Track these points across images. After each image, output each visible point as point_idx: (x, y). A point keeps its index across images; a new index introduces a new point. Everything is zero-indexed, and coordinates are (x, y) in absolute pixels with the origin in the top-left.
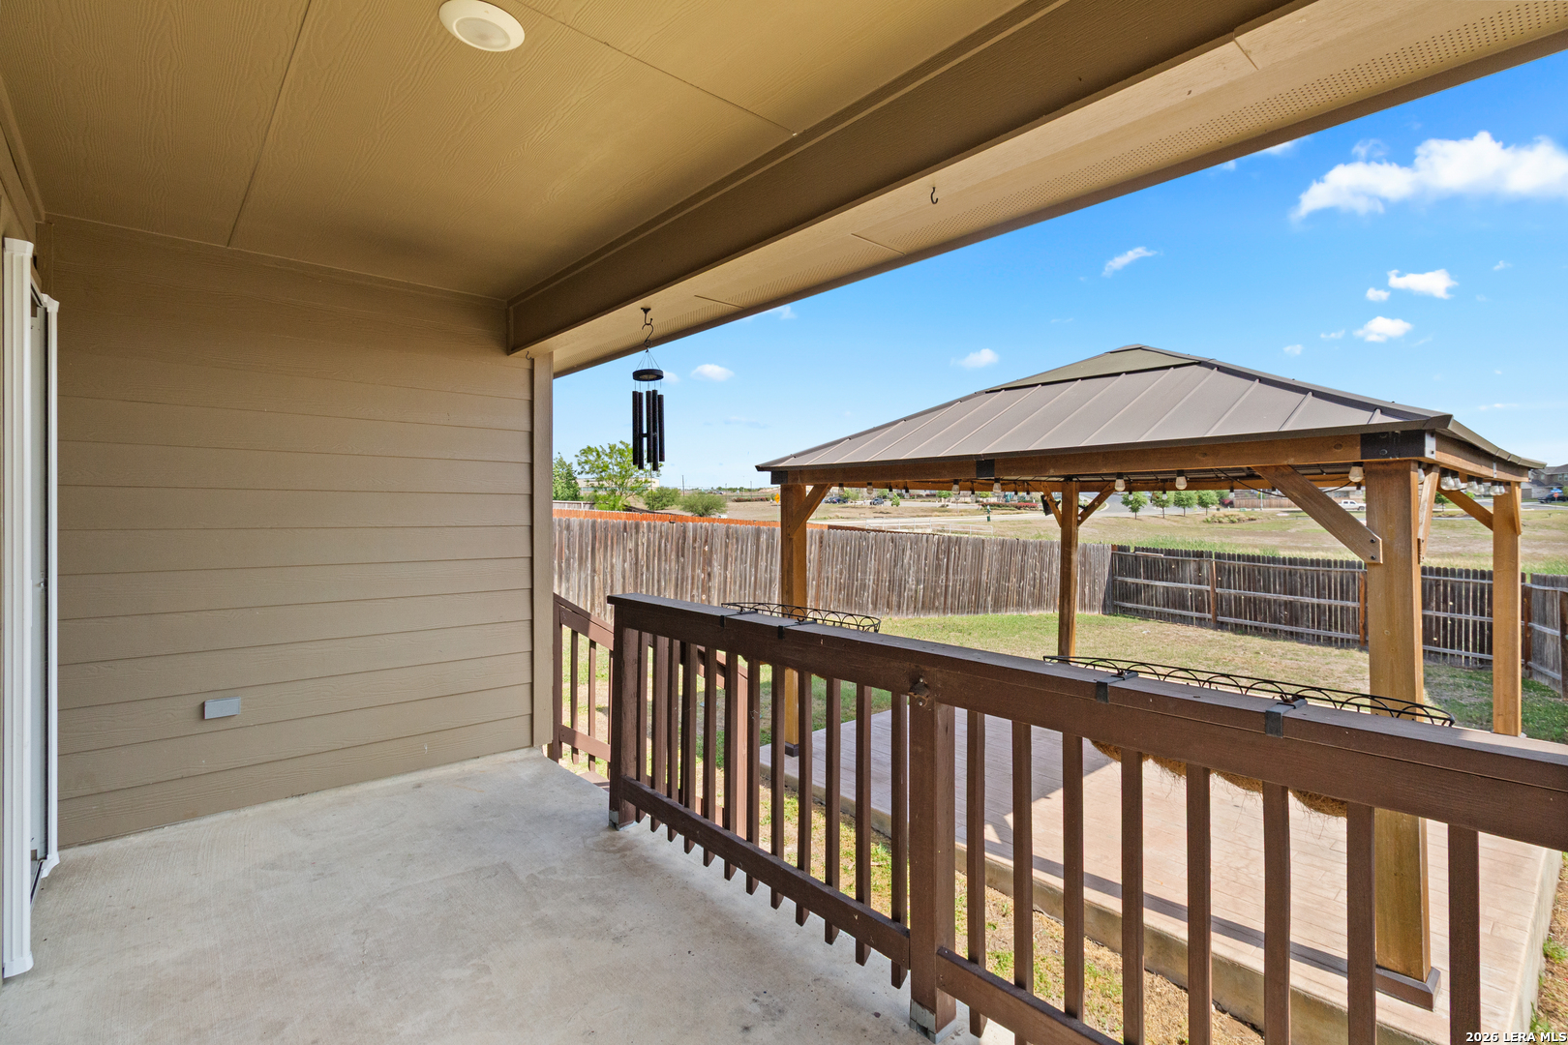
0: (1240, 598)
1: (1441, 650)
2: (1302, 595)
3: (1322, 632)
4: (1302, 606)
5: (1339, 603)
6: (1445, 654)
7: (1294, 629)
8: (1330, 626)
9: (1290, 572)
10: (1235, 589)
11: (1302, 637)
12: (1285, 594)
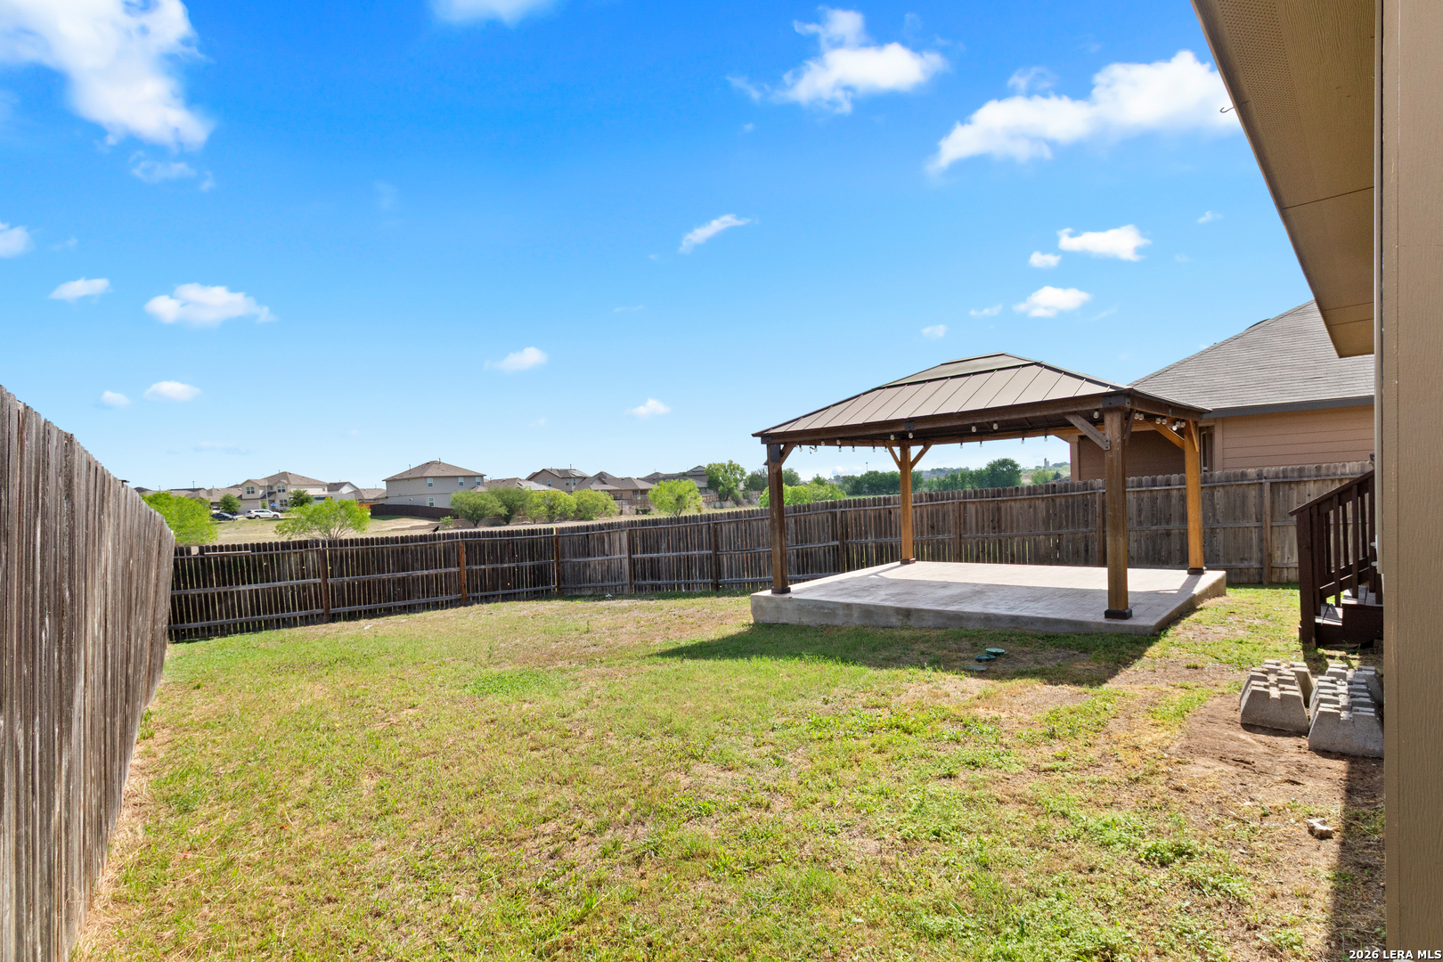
0: (354, 584)
1: (512, 591)
2: (413, 570)
3: (431, 599)
4: (413, 580)
5: (443, 571)
6: (515, 594)
7: (407, 602)
8: (437, 592)
9: (402, 550)
10: (348, 575)
11: (414, 608)
12: (398, 571)
